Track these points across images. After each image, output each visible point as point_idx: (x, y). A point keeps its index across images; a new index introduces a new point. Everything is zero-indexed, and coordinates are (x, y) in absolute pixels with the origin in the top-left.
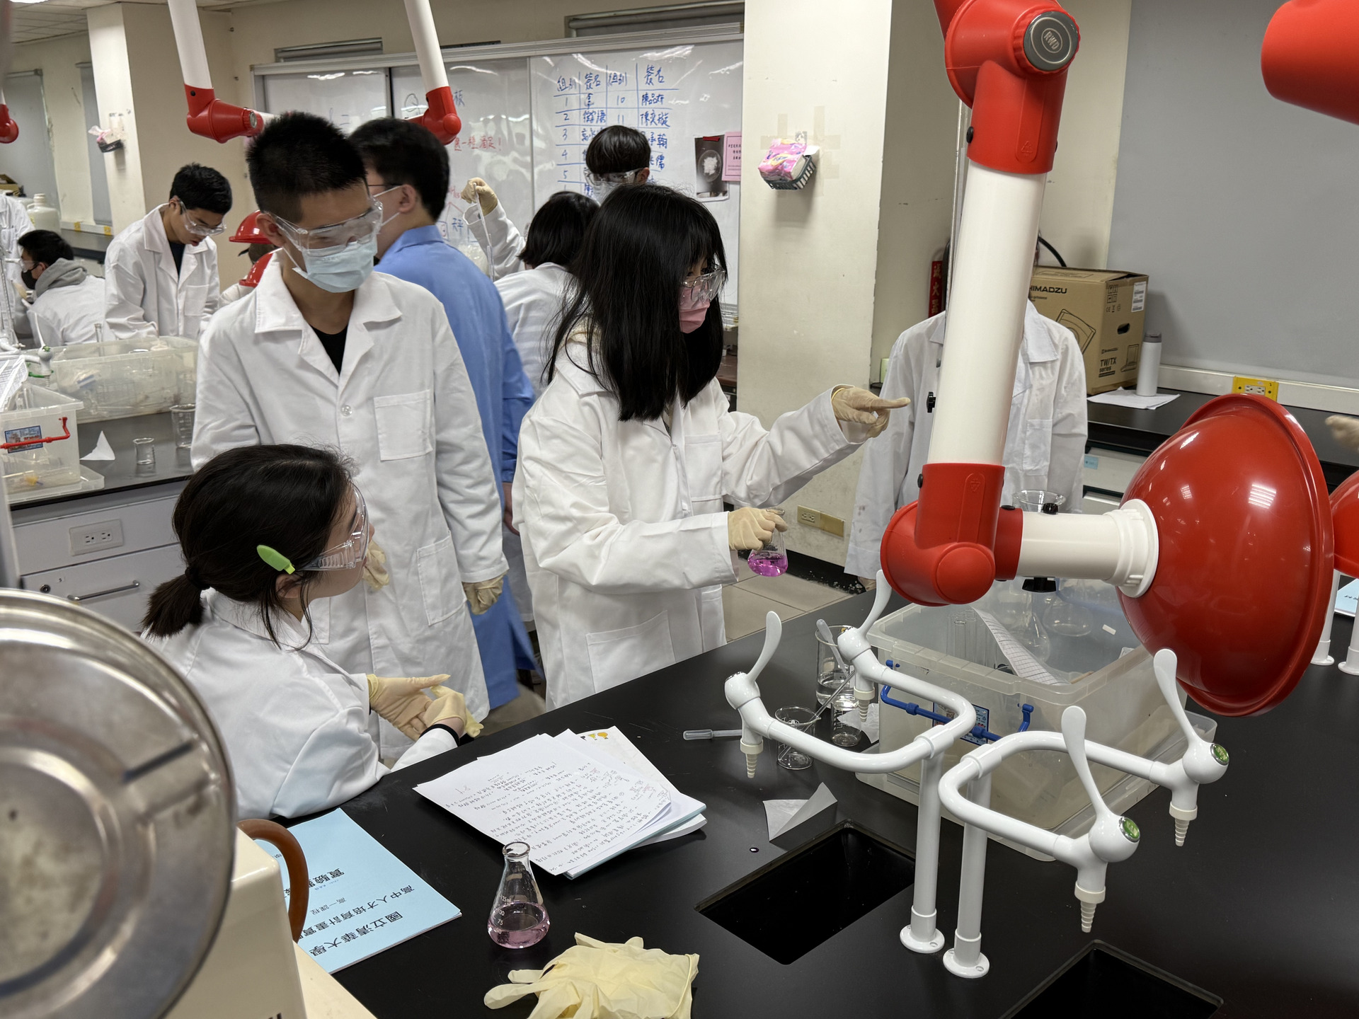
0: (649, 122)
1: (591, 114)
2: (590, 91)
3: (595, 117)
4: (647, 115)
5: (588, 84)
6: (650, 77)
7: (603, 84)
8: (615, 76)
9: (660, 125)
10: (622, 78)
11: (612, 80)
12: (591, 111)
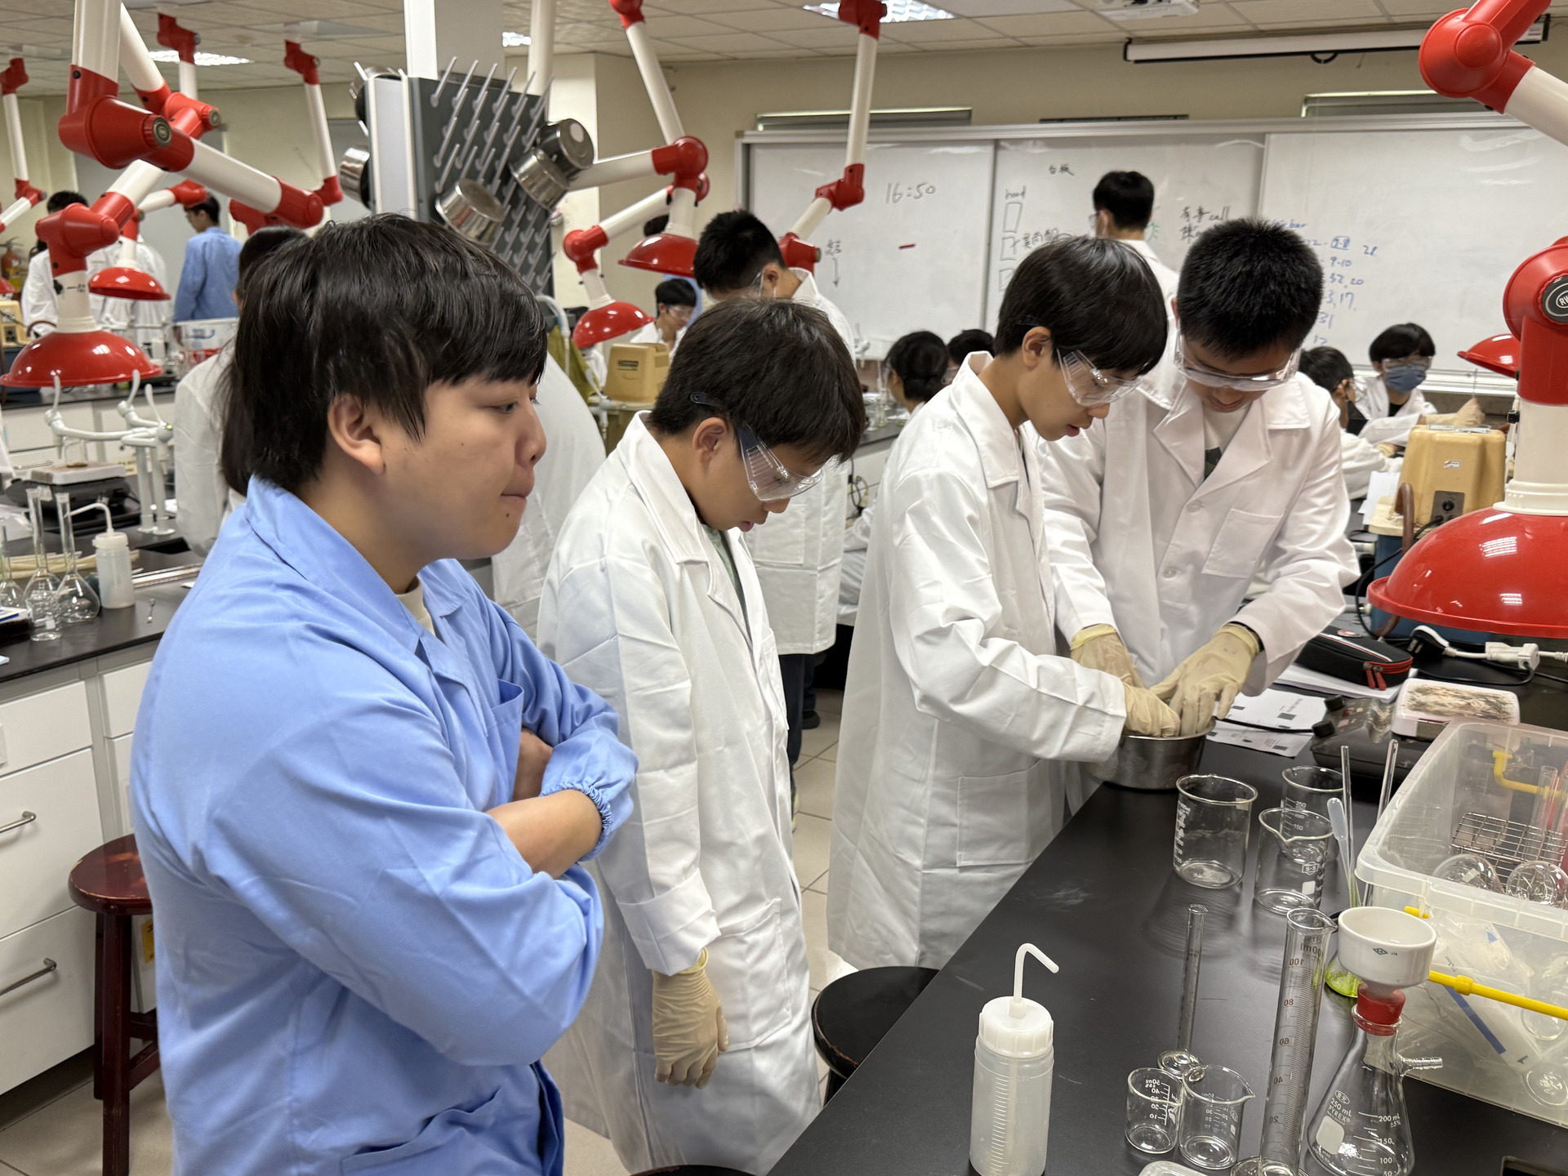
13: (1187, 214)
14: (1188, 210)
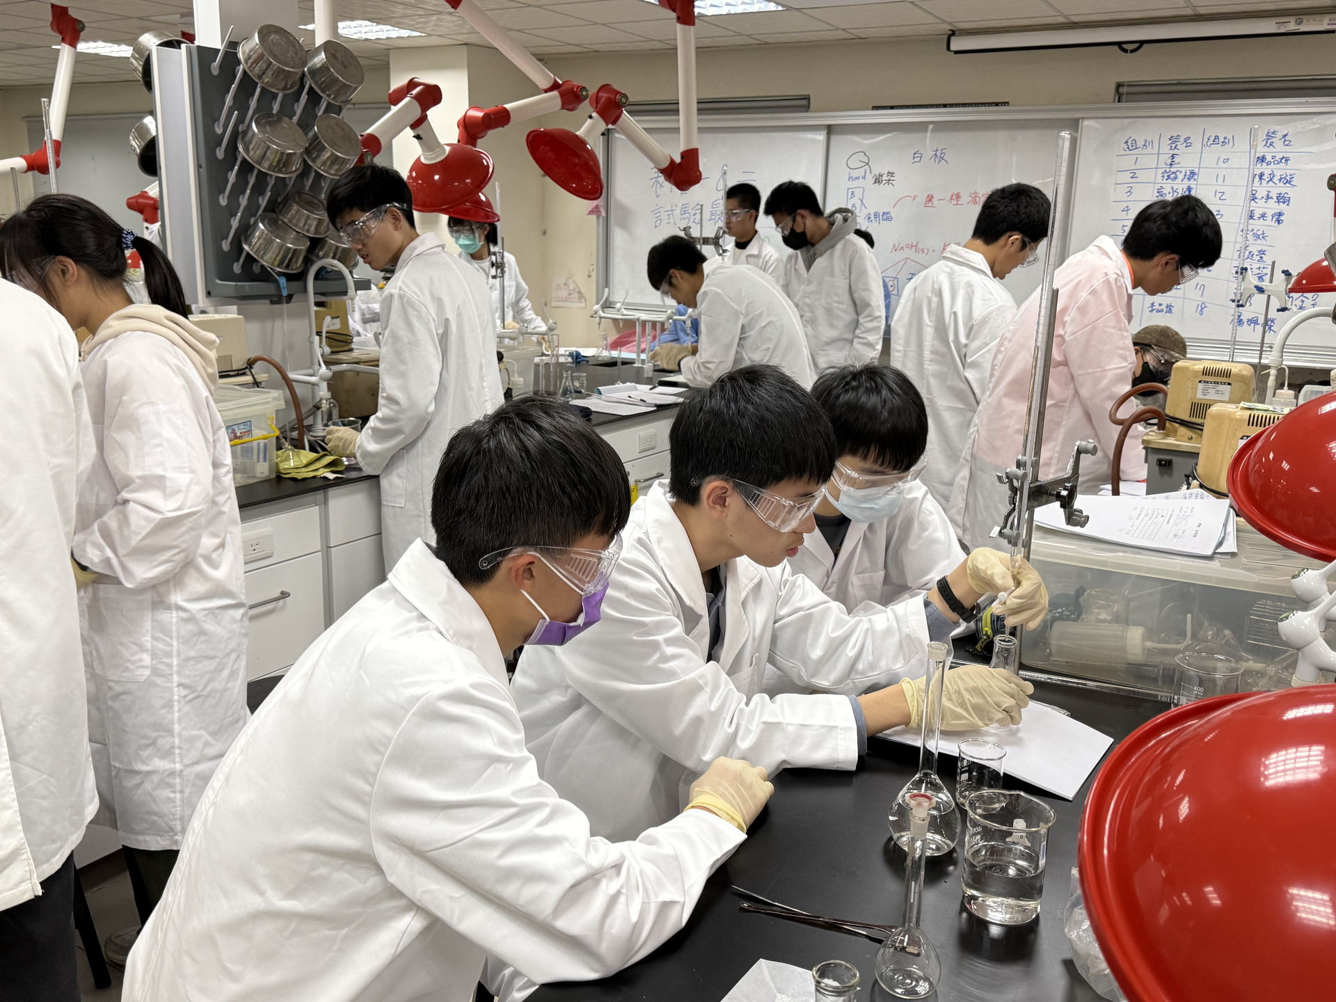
0: (1264, 182)
1: (1173, 173)
2: (1175, 151)
3: (1181, 176)
4: (1261, 175)
5: (1173, 145)
6: (1269, 141)
7: (1197, 145)
8: (1217, 137)
9: (1282, 184)
10: (1227, 141)
11: (1211, 142)
12: (1173, 170)
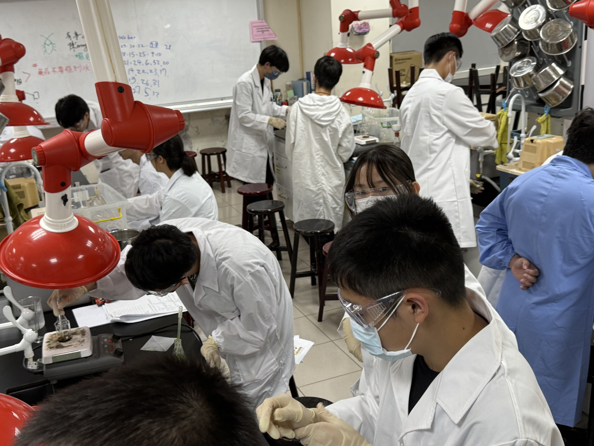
13: (69, 36)
14: (69, 34)
